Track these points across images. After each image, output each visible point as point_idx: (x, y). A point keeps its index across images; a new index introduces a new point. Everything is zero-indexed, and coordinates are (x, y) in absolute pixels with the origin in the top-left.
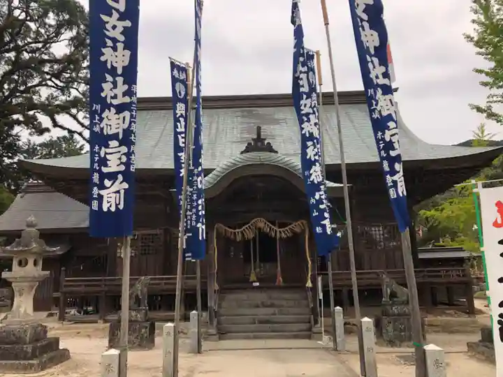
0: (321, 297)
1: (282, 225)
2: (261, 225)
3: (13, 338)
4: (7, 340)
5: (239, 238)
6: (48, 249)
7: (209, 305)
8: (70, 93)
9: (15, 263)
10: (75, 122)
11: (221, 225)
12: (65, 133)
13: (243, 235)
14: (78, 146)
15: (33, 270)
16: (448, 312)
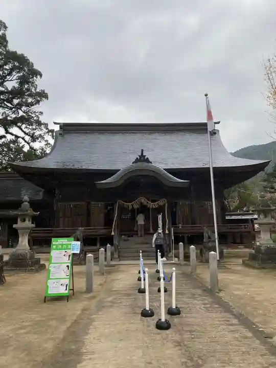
0: (173, 238)
1: (153, 201)
2: (143, 201)
3: (21, 257)
4: (18, 258)
5: (130, 207)
6: (35, 213)
7: (114, 242)
8: (18, 113)
9: (19, 220)
10: (21, 131)
11: (121, 201)
12: (13, 137)
13: (133, 206)
14: (21, 145)
15: (28, 224)
16: (239, 247)
